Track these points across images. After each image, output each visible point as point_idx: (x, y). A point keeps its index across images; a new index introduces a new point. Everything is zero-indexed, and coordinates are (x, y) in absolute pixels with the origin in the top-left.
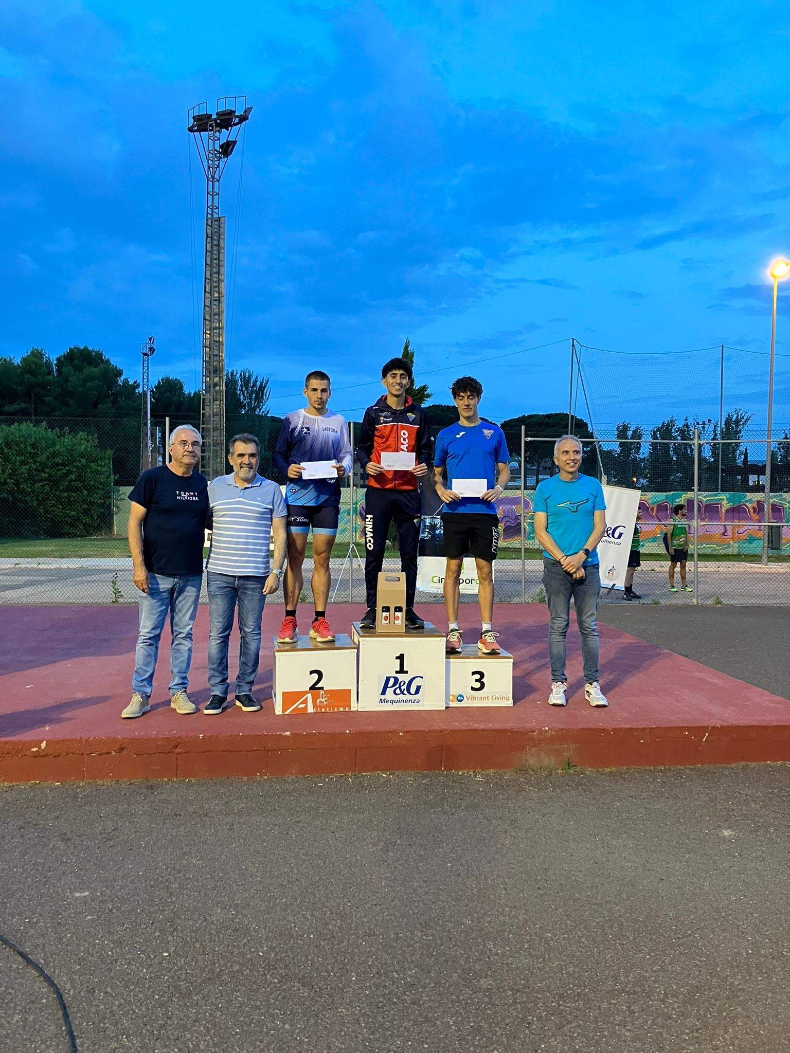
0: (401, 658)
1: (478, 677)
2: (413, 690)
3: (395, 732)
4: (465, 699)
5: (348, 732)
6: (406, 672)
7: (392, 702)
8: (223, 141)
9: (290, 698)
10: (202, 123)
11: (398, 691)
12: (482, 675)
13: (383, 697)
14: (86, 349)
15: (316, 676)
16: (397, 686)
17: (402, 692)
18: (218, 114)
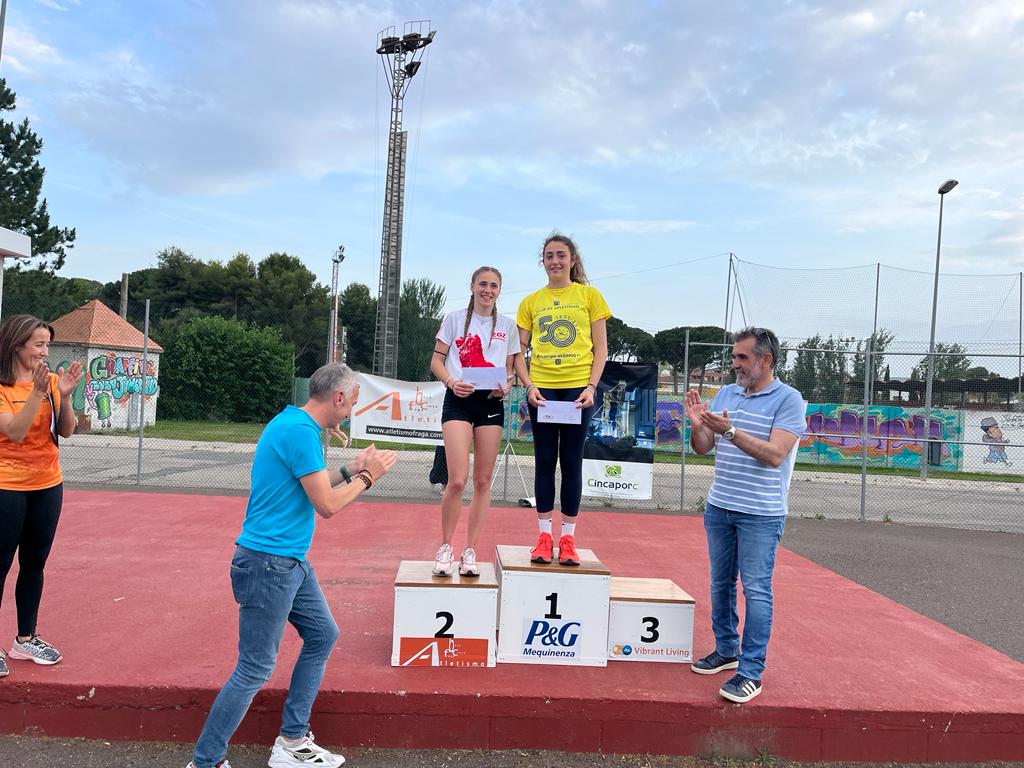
0: (553, 598)
1: (650, 624)
2: (566, 640)
3: (541, 700)
4: (633, 651)
5: (479, 695)
6: (559, 617)
7: (540, 653)
8: (408, 62)
9: (411, 645)
10: (390, 46)
11: (548, 640)
12: (655, 622)
13: (528, 647)
14: (285, 255)
15: (443, 620)
16: (547, 634)
17: (553, 642)
18: (405, 37)
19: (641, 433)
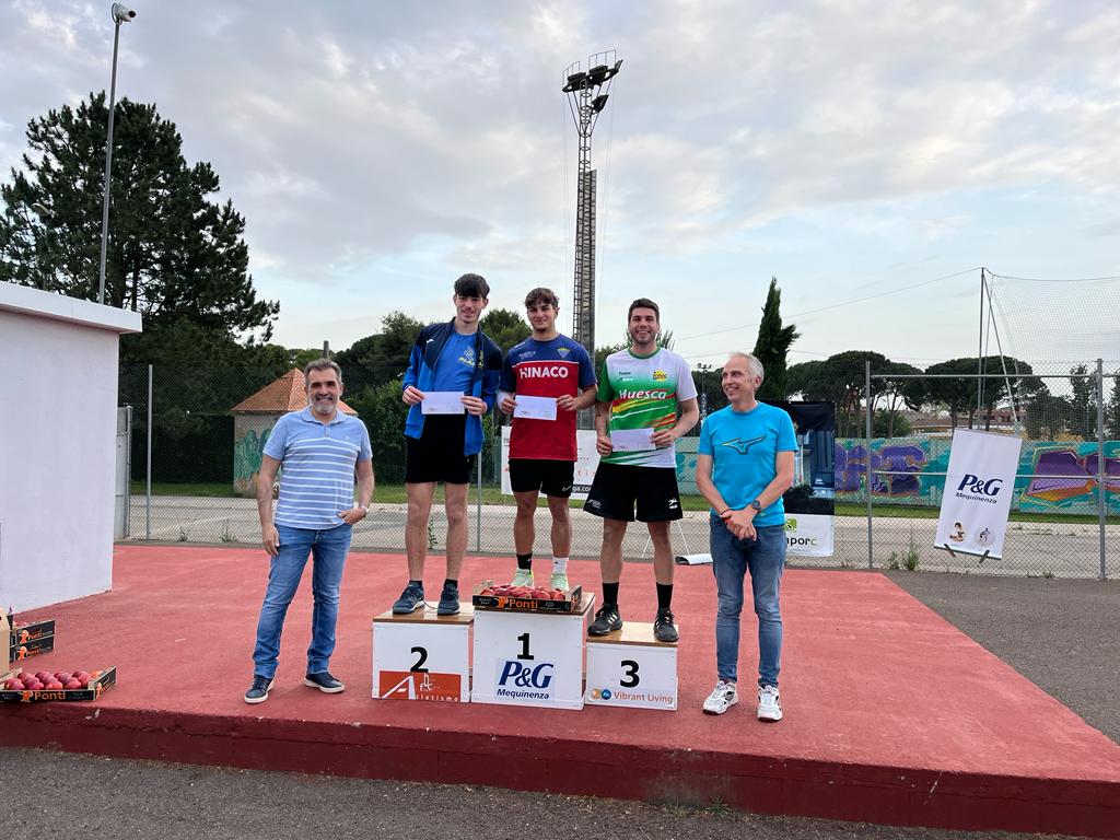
0: (525, 638)
1: (630, 668)
2: (540, 681)
3: (486, 736)
4: (613, 696)
5: (428, 729)
6: (532, 658)
7: (514, 694)
8: (594, 98)
9: (389, 679)
10: (576, 82)
11: (521, 681)
12: (635, 666)
13: (502, 687)
15: (418, 655)
16: (520, 674)
17: (526, 683)
18: (590, 72)
19: (819, 481)
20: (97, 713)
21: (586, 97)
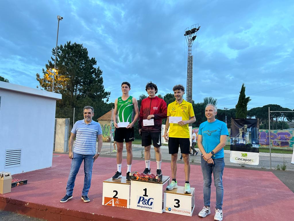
0: (145, 190)
1: (177, 202)
2: (150, 203)
4: (172, 210)
5: (113, 217)
6: (147, 196)
7: (142, 207)
8: (192, 37)
9: (107, 199)
10: (188, 33)
11: (144, 203)
12: (179, 201)
13: (138, 204)
15: (115, 193)
16: (144, 201)
17: (146, 204)
18: (192, 30)
19: (254, 142)
20: (28, 204)
21: (190, 37)
